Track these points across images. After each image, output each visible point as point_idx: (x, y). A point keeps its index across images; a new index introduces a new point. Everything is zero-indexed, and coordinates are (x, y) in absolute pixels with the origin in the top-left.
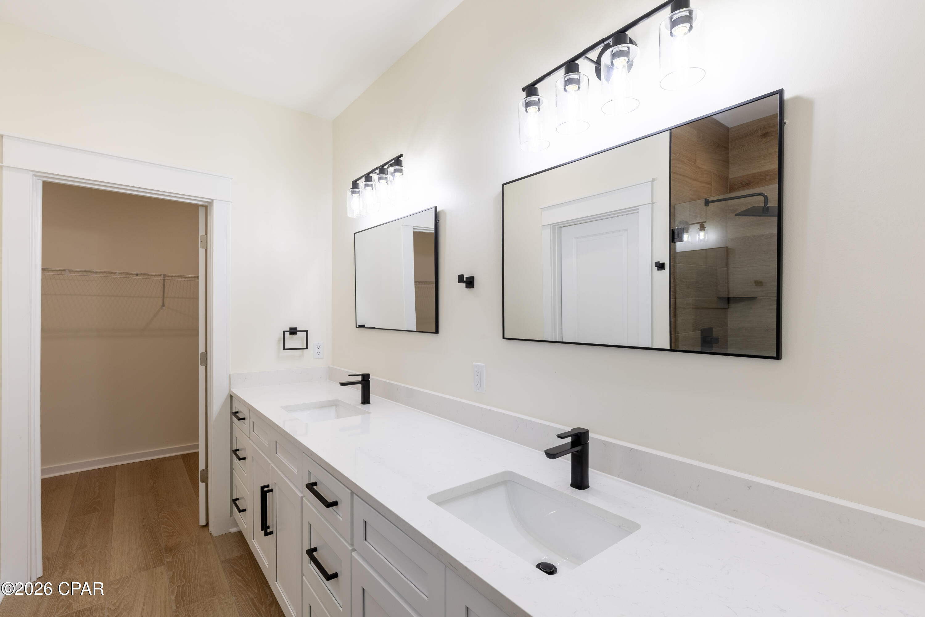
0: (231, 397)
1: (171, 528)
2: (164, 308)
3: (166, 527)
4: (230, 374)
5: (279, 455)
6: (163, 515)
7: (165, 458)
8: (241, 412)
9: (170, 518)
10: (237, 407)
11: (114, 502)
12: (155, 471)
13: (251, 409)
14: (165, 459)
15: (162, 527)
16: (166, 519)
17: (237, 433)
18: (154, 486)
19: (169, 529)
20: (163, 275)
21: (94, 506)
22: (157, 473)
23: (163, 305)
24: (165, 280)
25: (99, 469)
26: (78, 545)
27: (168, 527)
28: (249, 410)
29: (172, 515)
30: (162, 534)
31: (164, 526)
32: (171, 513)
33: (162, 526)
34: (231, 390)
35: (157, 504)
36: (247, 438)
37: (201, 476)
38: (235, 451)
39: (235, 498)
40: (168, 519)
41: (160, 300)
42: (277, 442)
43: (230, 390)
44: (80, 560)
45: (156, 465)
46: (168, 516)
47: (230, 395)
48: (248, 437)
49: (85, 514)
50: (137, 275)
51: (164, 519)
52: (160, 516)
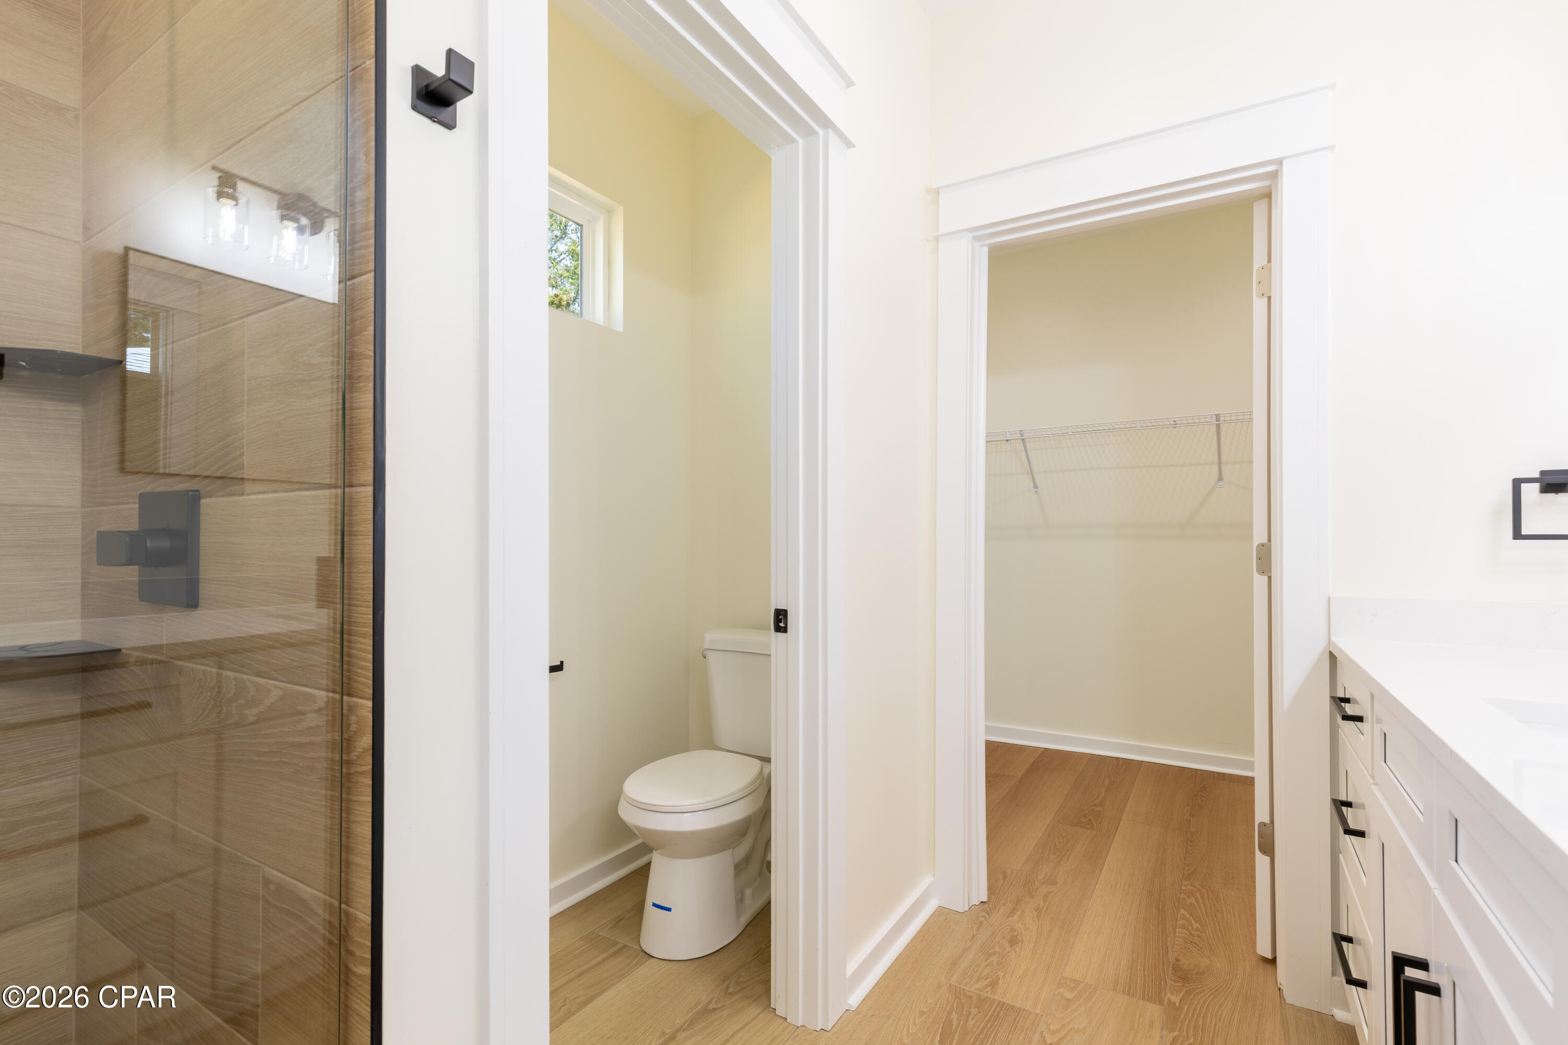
0: (1333, 658)
1: (1198, 925)
2: (1221, 483)
3: (1189, 916)
4: (1329, 598)
5: (1465, 872)
6: (1189, 887)
7: (1224, 774)
8: (1356, 702)
9: (1201, 901)
10: (1348, 687)
11: (1119, 824)
12: (1200, 793)
13: (1377, 693)
14: (1222, 776)
15: (1180, 914)
16: (1192, 900)
17: (1349, 760)
18: (1190, 821)
19: (1192, 925)
20: (1216, 415)
21: (1091, 817)
22: (1203, 798)
23: (1220, 478)
24: (1219, 424)
25: (1117, 758)
26: (1046, 875)
27: (1191, 919)
28: (1372, 695)
29: (1206, 896)
30: (1178, 930)
31: (1186, 914)
32: (1205, 892)
33: (1182, 911)
34: (1333, 639)
35: (1185, 859)
36: (1368, 776)
37: (1259, 836)
38: (1341, 805)
39: (1345, 933)
40: (1197, 901)
41: (1216, 468)
42: (1457, 818)
43: (1329, 638)
44: (1039, 904)
45: (1205, 783)
46: (1198, 895)
47: (1330, 652)
48: (1369, 773)
49: (1074, 826)
50: (1175, 425)
51: (1189, 898)
52: (1183, 888)
